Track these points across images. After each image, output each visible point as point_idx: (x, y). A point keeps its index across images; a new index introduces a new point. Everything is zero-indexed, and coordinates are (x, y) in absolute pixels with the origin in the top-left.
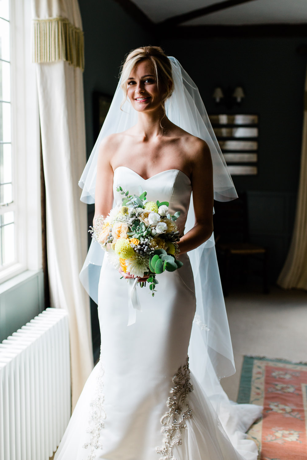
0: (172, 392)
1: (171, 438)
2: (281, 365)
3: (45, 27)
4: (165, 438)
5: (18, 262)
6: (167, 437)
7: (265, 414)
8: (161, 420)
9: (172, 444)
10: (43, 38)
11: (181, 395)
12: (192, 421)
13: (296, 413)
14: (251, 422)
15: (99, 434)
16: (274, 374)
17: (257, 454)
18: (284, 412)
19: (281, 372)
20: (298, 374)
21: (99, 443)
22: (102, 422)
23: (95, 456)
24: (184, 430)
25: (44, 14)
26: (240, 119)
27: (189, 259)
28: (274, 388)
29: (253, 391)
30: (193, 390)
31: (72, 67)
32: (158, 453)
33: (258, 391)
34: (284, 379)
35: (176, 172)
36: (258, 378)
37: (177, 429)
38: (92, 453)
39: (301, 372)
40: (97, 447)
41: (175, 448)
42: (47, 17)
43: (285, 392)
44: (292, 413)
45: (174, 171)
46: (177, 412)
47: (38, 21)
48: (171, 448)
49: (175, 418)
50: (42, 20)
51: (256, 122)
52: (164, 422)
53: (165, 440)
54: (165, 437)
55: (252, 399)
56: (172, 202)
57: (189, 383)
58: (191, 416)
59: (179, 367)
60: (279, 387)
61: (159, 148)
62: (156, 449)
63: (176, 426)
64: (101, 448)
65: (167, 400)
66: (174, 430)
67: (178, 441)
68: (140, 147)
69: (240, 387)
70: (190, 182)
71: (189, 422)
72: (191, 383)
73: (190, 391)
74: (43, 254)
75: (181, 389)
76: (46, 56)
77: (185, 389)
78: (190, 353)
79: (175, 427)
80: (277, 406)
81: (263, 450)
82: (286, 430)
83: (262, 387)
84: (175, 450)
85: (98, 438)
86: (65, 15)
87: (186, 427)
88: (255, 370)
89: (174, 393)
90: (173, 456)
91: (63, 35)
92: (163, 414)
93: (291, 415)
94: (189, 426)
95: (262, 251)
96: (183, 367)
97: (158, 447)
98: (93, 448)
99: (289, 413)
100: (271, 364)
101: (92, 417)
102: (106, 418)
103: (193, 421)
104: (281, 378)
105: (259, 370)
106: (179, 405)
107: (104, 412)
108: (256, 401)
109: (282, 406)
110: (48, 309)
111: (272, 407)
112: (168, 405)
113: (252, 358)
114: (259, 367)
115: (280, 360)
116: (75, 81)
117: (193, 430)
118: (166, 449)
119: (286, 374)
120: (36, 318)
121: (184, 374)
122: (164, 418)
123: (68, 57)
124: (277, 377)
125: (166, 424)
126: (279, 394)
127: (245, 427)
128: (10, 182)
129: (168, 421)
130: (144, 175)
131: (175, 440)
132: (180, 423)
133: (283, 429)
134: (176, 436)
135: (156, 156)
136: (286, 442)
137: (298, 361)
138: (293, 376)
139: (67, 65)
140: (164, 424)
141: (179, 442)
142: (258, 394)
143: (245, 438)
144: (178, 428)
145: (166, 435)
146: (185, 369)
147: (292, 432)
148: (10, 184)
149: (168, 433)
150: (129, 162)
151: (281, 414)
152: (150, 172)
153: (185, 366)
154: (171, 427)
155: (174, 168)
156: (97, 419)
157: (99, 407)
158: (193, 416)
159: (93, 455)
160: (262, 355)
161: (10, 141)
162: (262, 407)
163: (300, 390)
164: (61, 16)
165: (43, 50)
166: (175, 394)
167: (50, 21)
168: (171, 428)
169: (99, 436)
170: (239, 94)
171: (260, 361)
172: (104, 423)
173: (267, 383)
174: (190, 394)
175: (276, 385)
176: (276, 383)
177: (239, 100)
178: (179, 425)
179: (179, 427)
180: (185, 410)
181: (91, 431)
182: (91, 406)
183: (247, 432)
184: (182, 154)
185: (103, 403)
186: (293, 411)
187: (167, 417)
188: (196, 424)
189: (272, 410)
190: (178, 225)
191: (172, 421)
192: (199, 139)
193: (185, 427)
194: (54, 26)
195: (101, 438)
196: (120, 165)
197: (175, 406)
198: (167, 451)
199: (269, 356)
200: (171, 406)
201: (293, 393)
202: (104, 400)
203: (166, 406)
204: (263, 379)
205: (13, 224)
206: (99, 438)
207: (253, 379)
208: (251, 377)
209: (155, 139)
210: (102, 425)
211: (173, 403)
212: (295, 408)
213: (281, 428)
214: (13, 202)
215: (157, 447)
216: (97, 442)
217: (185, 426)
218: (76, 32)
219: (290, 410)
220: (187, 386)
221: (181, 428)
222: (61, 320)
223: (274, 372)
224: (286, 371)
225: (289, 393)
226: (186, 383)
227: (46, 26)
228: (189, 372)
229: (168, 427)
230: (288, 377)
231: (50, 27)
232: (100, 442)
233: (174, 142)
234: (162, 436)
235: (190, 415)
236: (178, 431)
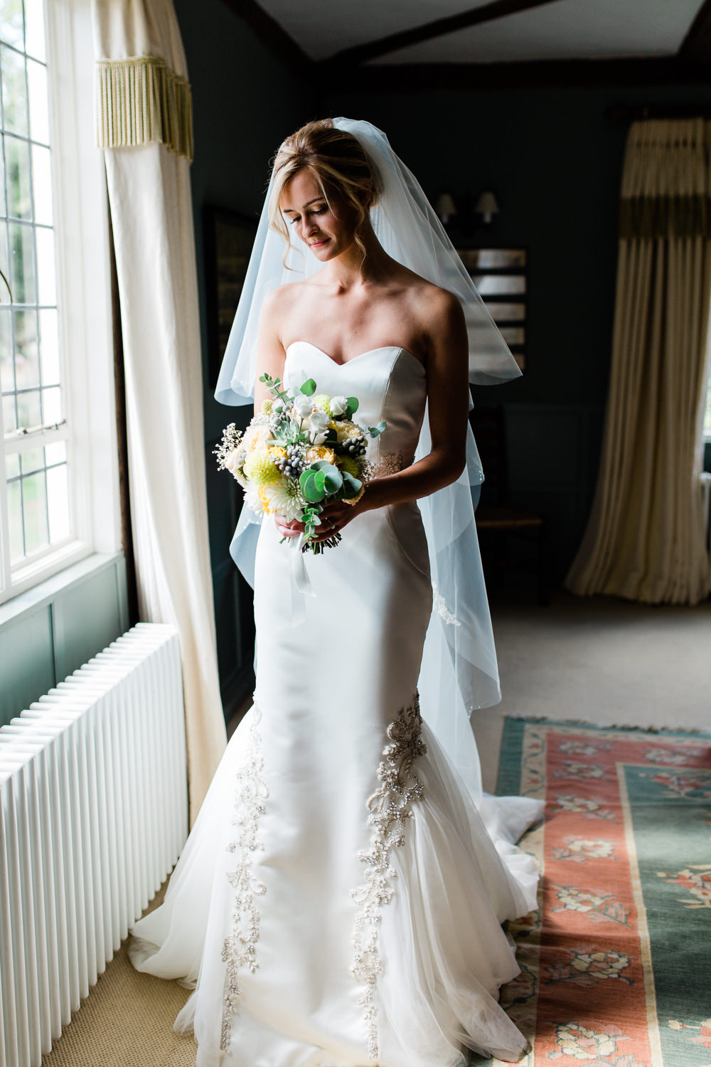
0: (386, 752)
1: (385, 834)
2: (576, 732)
3: (121, 77)
4: (375, 835)
5: (76, 538)
6: (379, 833)
7: (549, 814)
8: (368, 803)
9: (388, 845)
10: (118, 99)
11: (404, 759)
12: (424, 805)
13: (606, 812)
14: (524, 827)
15: (256, 826)
16: (563, 747)
17: (538, 879)
18: (585, 810)
19: (577, 744)
20: (608, 747)
21: (257, 841)
22: (260, 803)
23: (251, 864)
24: (410, 821)
25: (118, 51)
26: (487, 258)
27: (419, 514)
28: (565, 770)
29: (526, 776)
30: (425, 752)
31: (172, 153)
32: (362, 860)
33: (534, 776)
34: (584, 754)
35: (396, 352)
36: (535, 755)
37: (397, 819)
38: (244, 860)
39: (615, 743)
40: (254, 849)
41: (393, 852)
42: (125, 57)
43: (584, 777)
44: (600, 813)
45: (394, 349)
46: (397, 789)
47: (108, 63)
48: (386, 851)
49: (393, 799)
50: (115, 63)
51: (523, 262)
52: (374, 807)
53: (375, 837)
54: (375, 833)
55: (523, 790)
56: (387, 407)
57: (419, 741)
58: (421, 796)
59: (400, 709)
60: (573, 769)
61: (366, 306)
62: (360, 854)
63: (395, 813)
64: (261, 848)
65: (378, 767)
66: (392, 820)
67: (399, 839)
68: (331, 305)
69: (499, 770)
70: (423, 371)
71: (418, 806)
72: (422, 740)
73: (420, 754)
74: (123, 522)
75: (404, 748)
76: (124, 134)
77: (412, 750)
78: (422, 686)
79: (393, 815)
80: (571, 801)
81: (546, 873)
82: (589, 840)
83: (542, 769)
84: (393, 856)
85: (254, 832)
86: (159, 51)
87: (413, 815)
88: (527, 741)
89: (389, 754)
90: (390, 866)
91: (157, 94)
92: (371, 791)
93: (597, 814)
94: (417, 814)
95: (538, 522)
96: (408, 710)
97: (363, 850)
98: (247, 850)
99: (594, 812)
100: (557, 730)
101: (242, 796)
102: (268, 796)
103: (426, 805)
104: (578, 754)
105: (535, 741)
106: (400, 777)
107: (265, 785)
108: (531, 793)
109: (579, 801)
110: (138, 625)
111: (561, 802)
112: (380, 777)
113: (520, 720)
114: (535, 736)
115: (574, 724)
116: (178, 182)
117: (424, 821)
118: (377, 854)
119: (586, 746)
120: (113, 644)
121: (408, 722)
122: (373, 799)
123: (166, 136)
124: (570, 752)
125: (376, 810)
126: (575, 781)
127: (513, 836)
128: (57, 383)
129: (380, 804)
130: (339, 358)
131: (394, 838)
132: (402, 808)
133: (583, 839)
134: (394, 832)
135: (360, 320)
136: (588, 859)
137: (609, 724)
138: (600, 750)
139: (165, 152)
140: (373, 809)
141: (400, 842)
142: (535, 781)
143: (514, 852)
144: (398, 817)
145: (376, 829)
146: (411, 714)
147: (600, 842)
148: (57, 388)
149: (380, 826)
150: (312, 333)
151: (580, 812)
152: (348, 351)
153: (411, 709)
154: (386, 814)
155: (392, 344)
156: (251, 800)
157: (253, 779)
158: (425, 796)
159: (247, 862)
160: (539, 715)
161: (54, 304)
162: (543, 802)
163: (615, 774)
164: (151, 54)
165: (119, 123)
166: (393, 756)
167: (132, 65)
168: (386, 817)
169: (257, 829)
170: (488, 207)
171: (537, 726)
172: (264, 804)
173: (551, 762)
174: (420, 759)
175: (569, 765)
176: (569, 762)
177: (488, 218)
178: (399, 811)
179: (400, 815)
180: (411, 786)
181: (240, 821)
182: (238, 778)
183: (517, 844)
184: (408, 317)
185: (260, 770)
186: (601, 808)
187: (378, 797)
188: (430, 811)
189: (561, 807)
190: (400, 452)
191: (386, 804)
192: (445, 291)
193: (411, 816)
194: (139, 73)
195: (261, 831)
196: (297, 340)
197: (392, 778)
198: (378, 858)
199: (552, 716)
200: (384, 779)
201: (600, 779)
202: (262, 766)
203: (376, 777)
204: (543, 756)
205: (64, 465)
206: (256, 832)
207: (524, 756)
208: (520, 753)
209: (359, 290)
210: (262, 810)
211: (389, 772)
212: (604, 802)
213: (580, 837)
214: (64, 422)
215: (360, 851)
216: (253, 839)
217: (410, 814)
218: (177, 85)
219: (596, 807)
220: (415, 744)
221: (404, 817)
222: (167, 643)
223: (564, 744)
224: (586, 742)
225: (593, 778)
226: (412, 739)
227: (124, 74)
228: (421, 721)
229: (381, 816)
230: (590, 751)
231: (132, 76)
232: (259, 839)
233: (394, 295)
234: (369, 832)
235: (419, 796)
236: (398, 822)
